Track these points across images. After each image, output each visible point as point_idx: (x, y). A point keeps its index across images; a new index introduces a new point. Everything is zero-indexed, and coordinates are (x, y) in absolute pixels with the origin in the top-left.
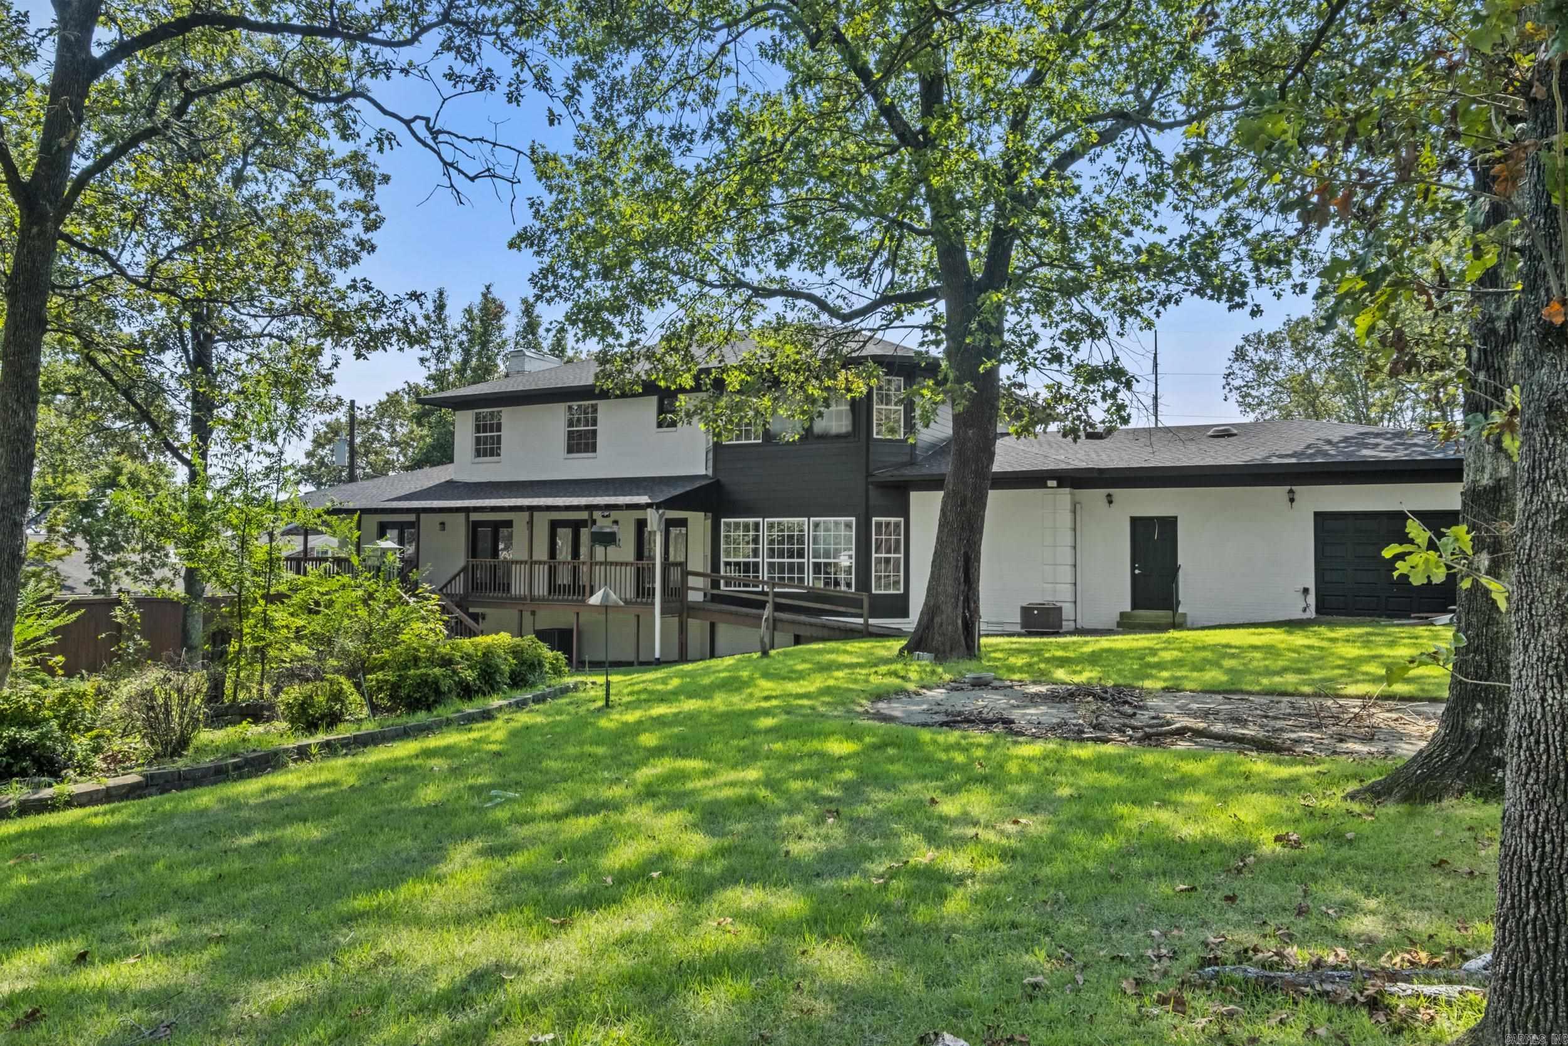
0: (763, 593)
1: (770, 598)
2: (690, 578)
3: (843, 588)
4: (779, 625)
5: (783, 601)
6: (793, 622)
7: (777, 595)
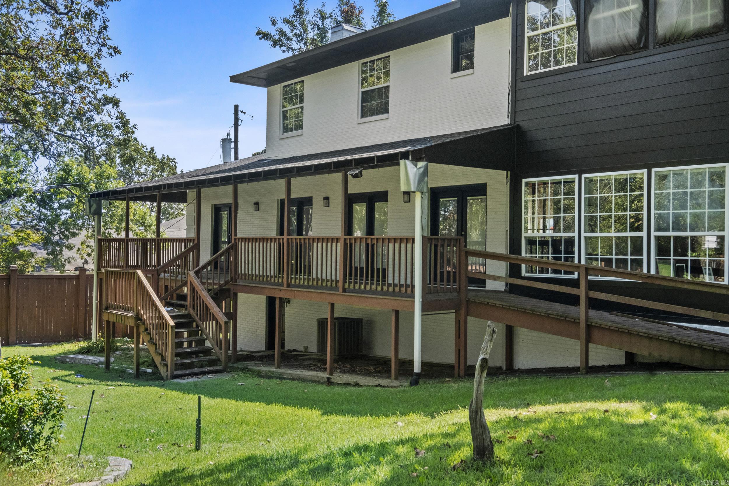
0: (575, 284)
1: (582, 292)
2: (471, 259)
3: (707, 278)
4: (597, 334)
5: (602, 296)
6: (620, 332)
7: (593, 286)
